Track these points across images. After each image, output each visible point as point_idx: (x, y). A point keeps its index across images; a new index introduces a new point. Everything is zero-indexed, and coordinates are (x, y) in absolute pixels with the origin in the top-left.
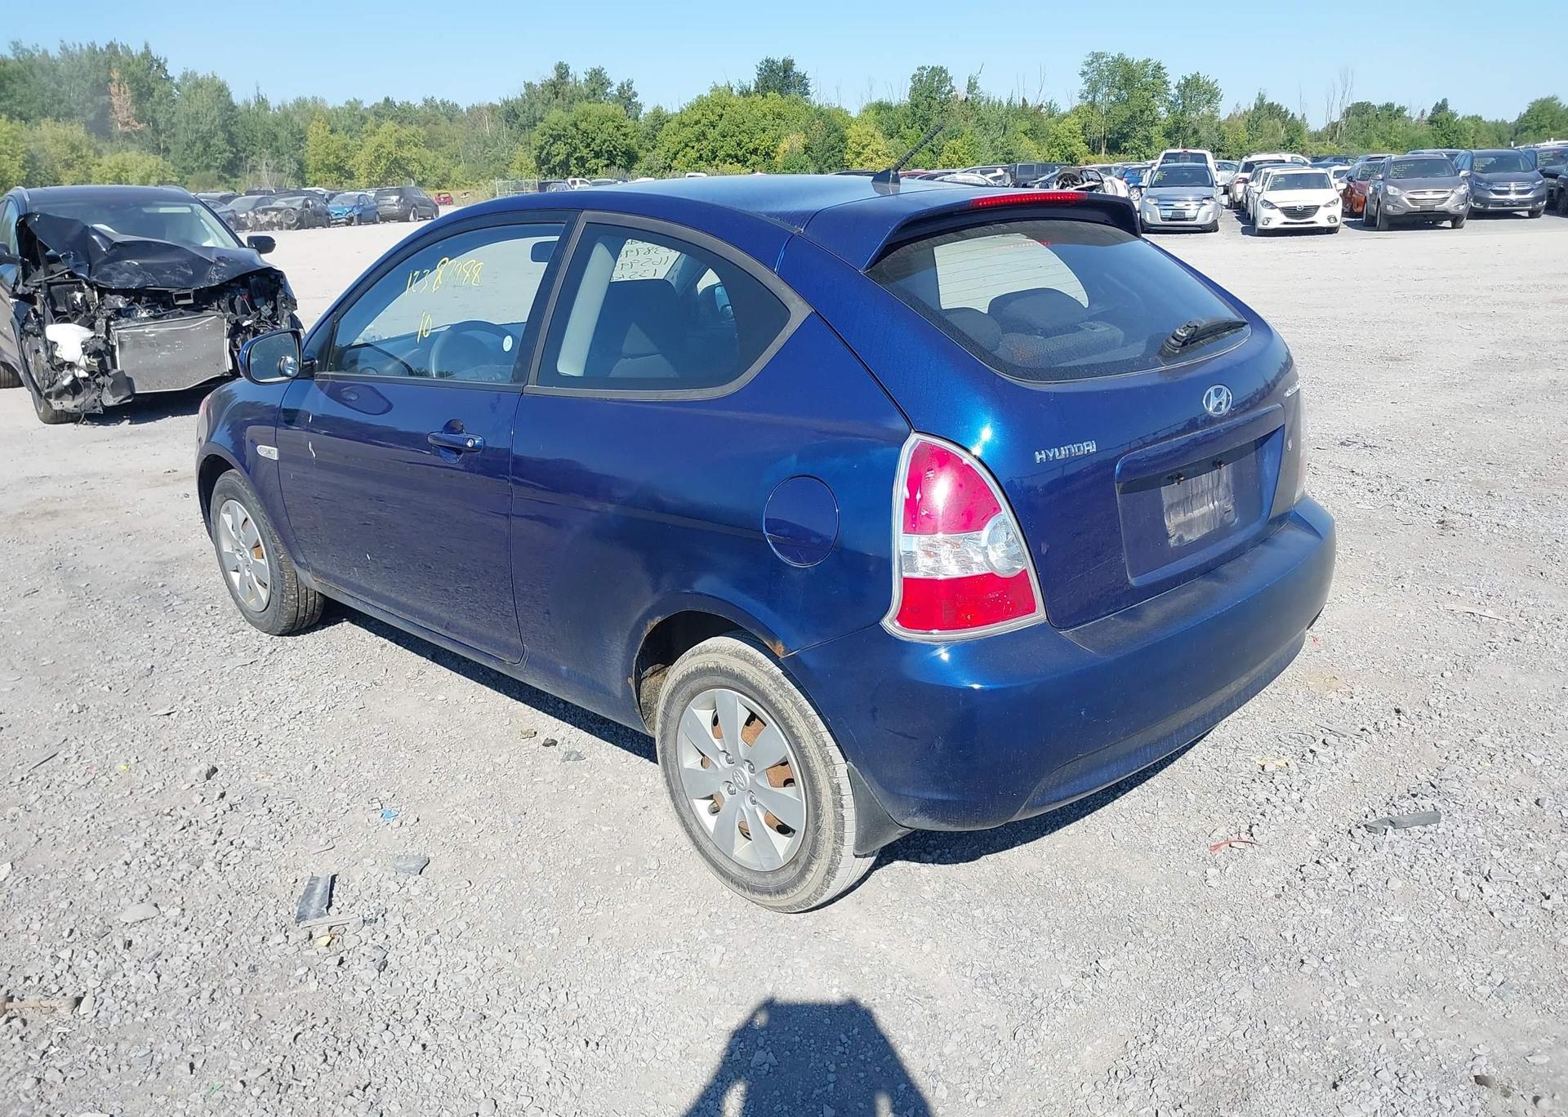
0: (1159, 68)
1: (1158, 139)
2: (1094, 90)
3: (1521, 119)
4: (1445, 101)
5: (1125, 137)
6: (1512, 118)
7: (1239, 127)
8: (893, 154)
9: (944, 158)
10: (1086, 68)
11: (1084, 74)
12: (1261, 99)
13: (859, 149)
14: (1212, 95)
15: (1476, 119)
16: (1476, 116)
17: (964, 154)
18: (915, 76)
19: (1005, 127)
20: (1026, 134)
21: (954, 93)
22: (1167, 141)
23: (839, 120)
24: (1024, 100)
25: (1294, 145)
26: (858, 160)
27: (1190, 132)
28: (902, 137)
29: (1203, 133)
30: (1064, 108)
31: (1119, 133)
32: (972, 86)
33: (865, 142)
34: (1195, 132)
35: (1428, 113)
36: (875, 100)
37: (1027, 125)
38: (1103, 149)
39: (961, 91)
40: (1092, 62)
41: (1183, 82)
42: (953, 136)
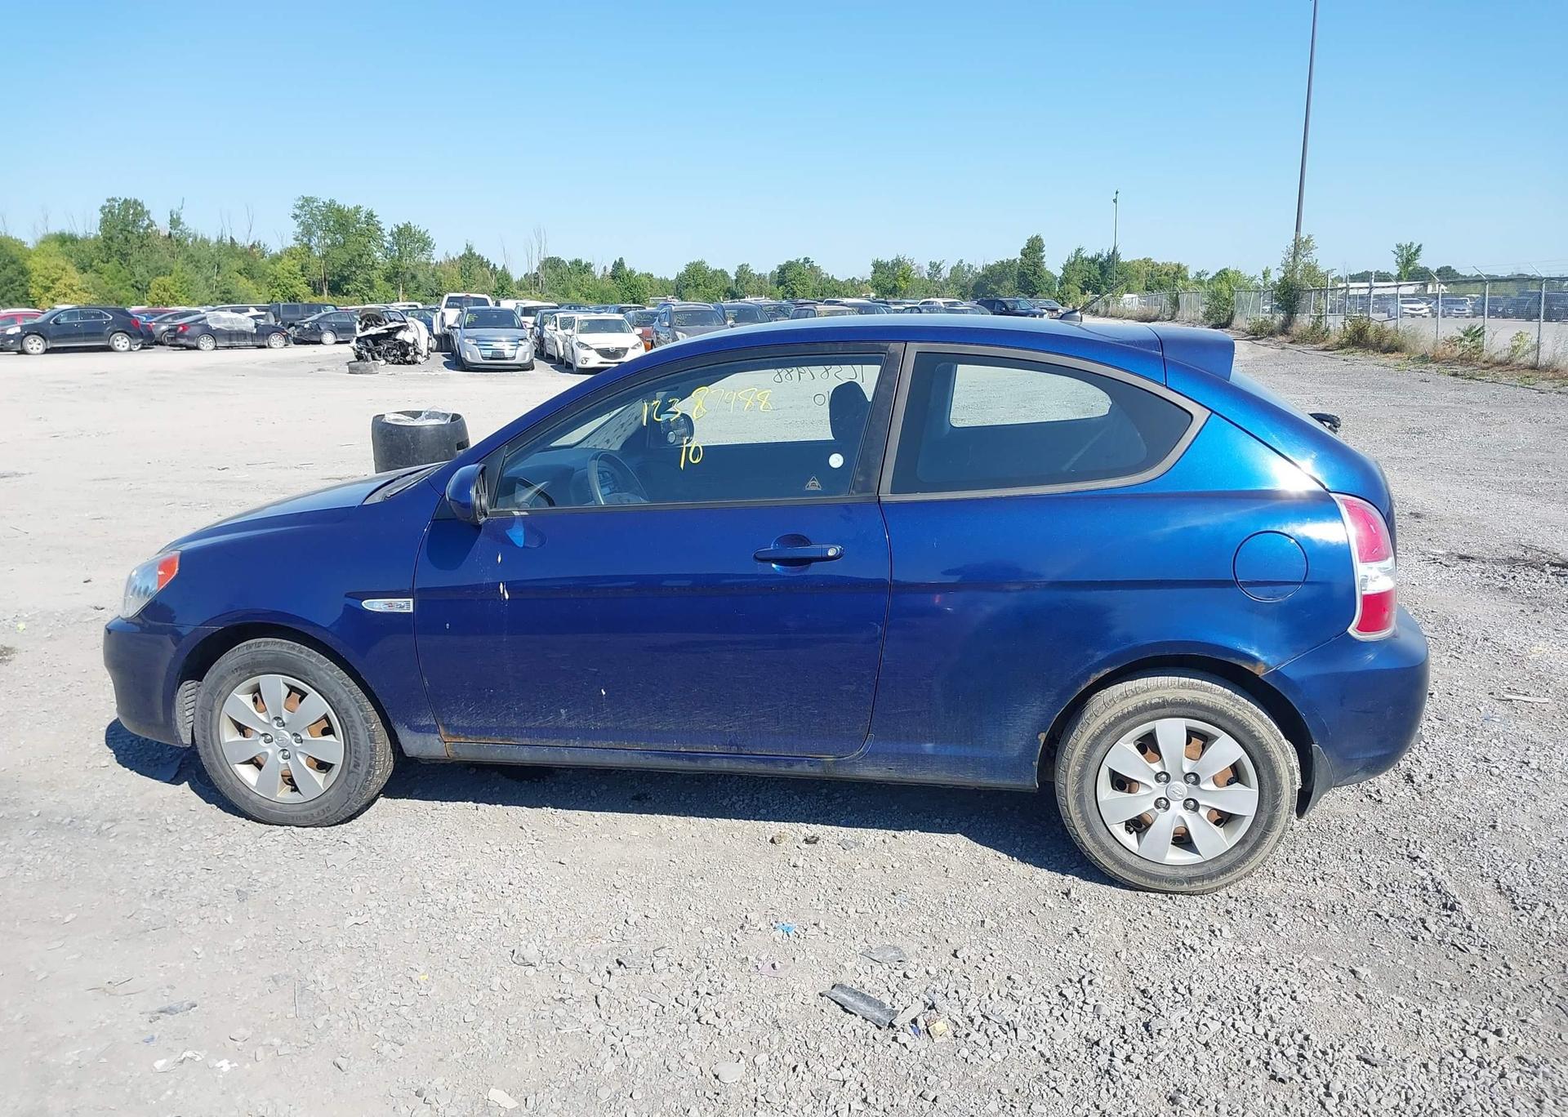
0: (370, 216)
1: (379, 282)
2: (308, 231)
3: (680, 278)
4: (621, 259)
5: (346, 279)
6: (672, 277)
7: (453, 274)
8: (92, 290)
9: (152, 294)
10: (298, 212)
11: (296, 217)
12: (470, 249)
13: (48, 283)
14: (425, 244)
15: (649, 276)
16: (648, 274)
17: (177, 292)
18: (104, 207)
19: (218, 265)
20: (241, 274)
21: (154, 228)
22: (389, 284)
23: (15, 252)
24: (232, 238)
25: (505, 292)
26: (50, 295)
27: (408, 276)
28: (96, 271)
29: (421, 277)
30: (275, 248)
31: (339, 276)
32: (175, 222)
33: (56, 276)
34: (414, 277)
35: (610, 269)
36: (55, 229)
37: (240, 264)
38: (325, 291)
39: (163, 226)
40: (303, 206)
41: (395, 230)
42: (158, 272)
